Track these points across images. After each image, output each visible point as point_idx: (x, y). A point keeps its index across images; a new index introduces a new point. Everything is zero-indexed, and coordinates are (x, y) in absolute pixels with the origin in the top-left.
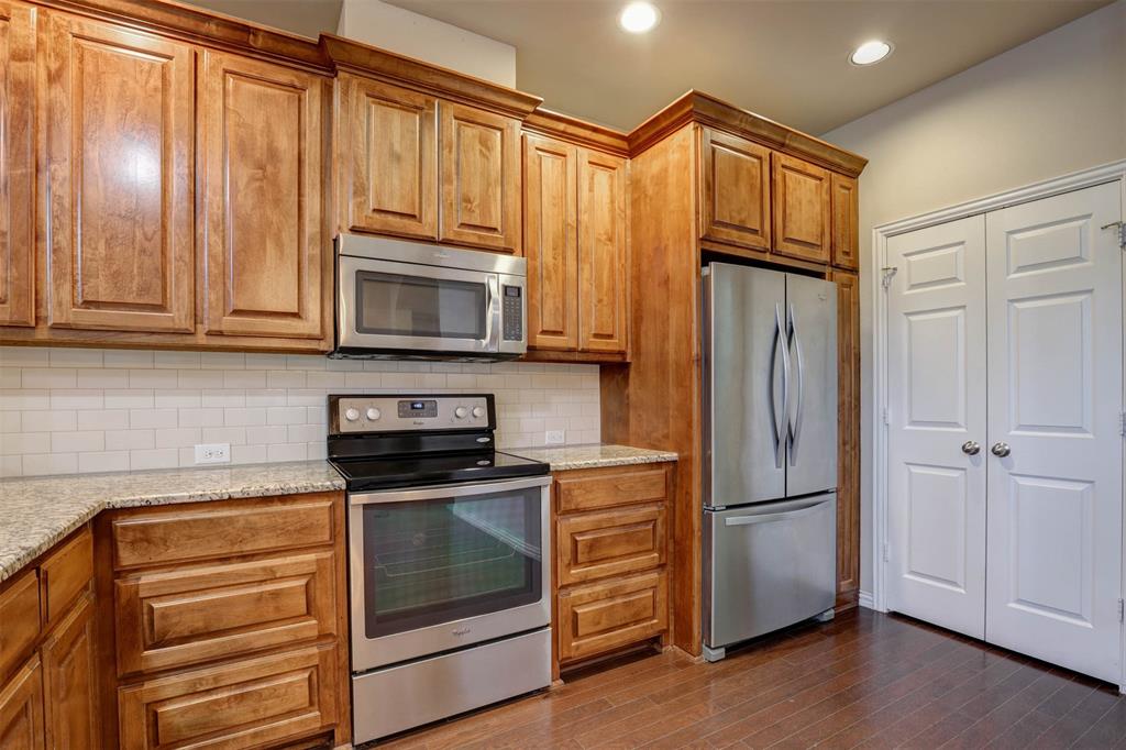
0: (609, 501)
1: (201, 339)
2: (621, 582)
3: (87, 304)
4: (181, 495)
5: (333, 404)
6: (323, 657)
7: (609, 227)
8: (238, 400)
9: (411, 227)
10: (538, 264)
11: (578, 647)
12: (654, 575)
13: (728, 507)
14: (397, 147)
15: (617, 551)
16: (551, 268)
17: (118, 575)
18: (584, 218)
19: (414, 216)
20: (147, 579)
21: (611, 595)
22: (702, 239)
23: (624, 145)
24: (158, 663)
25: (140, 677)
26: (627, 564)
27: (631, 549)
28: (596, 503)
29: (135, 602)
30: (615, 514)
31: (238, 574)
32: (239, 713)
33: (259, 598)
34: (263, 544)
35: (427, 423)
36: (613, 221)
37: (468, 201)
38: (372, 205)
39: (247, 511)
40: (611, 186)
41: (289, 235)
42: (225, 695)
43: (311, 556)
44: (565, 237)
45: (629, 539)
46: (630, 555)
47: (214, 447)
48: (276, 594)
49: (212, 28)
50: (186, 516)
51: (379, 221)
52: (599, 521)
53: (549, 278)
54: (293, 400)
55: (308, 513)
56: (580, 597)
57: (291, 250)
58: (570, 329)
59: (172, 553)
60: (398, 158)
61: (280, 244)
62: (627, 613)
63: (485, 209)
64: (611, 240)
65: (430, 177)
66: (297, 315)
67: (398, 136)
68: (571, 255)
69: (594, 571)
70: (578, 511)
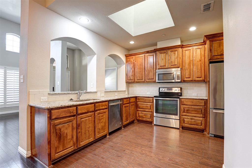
0: (191, 104)
1: (145, 82)
2: (194, 117)
3: (138, 80)
4: (141, 96)
5: (159, 88)
6: (151, 114)
7: (200, 59)
8: (151, 88)
9: (165, 67)
10: (185, 68)
11: (184, 125)
12: (202, 119)
13: (214, 109)
14: (163, 58)
15: (192, 112)
16: (188, 68)
17: (137, 102)
18: (194, 58)
19: (165, 66)
20: (139, 103)
21: (191, 119)
22: (209, 60)
23: (203, 43)
24: (139, 110)
25: (138, 111)
27: (196, 113)
28: (188, 104)
29: (138, 104)
30: (193, 106)
31: (145, 104)
32: (144, 116)
33: (146, 106)
34: (146, 101)
35: (171, 91)
36: (201, 57)
37: (172, 62)
38: (160, 66)
39: (145, 98)
40: (201, 51)
41: (152, 71)
42: (143, 114)
43: (151, 103)
44: (190, 62)
45: (195, 111)
46: (196, 114)
47: (149, 93)
48: (147, 106)
49: (146, 52)
50: (141, 98)
52: (189, 107)
53: (187, 70)
54: (156, 88)
55: (150, 99)
56: (185, 117)
57: (153, 72)
58: (191, 77)
59: (140, 101)
60: (163, 59)
61: (152, 72)
62: (195, 123)
63: (175, 62)
64: (201, 61)
65: (167, 60)
66: (153, 79)
67: (163, 57)
68: (191, 65)
69: (188, 114)
70: (185, 105)
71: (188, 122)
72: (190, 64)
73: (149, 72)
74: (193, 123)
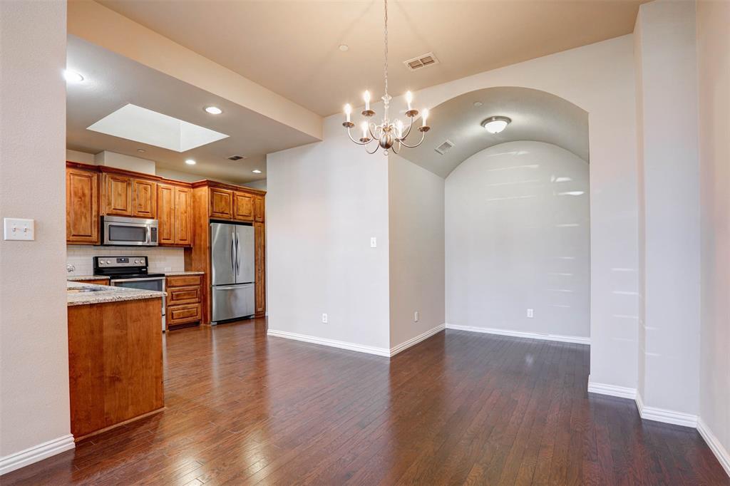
0: (183, 284)
2: (187, 305)
5: (97, 259)
7: (185, 209)
9: (124, 213)
10: (162, 221)
11: (173, 322)
12: (197, 305)
13: (217, 286)
14: (120, 192)
15: (185, 297)
16: (166, 221)
18: (177, 207)
19: (125, 210)
21: (183, 309)
22: (210, 216)
23: (191, 185)
26: (188, 301)
28: (179, 285)
30: (184, 288)
35: (126, 265)
36: (187, 208)
37: (141, 205)
38: (114, 209)
40: (186, 197)
41: (88, 215)
44: (170, 212)
45: (189, 294)
46: (189, 298)
51: (115, 212)
52: (180, 289)
53: (166, 225)
56: (174, 309)
57: (89, 219)
58: (172, 238)
60: (120, 195)
61: (86, 218)
62: (189, 314)
63: (146, 207)
64: (186, 212)
65: (129, 199)
66: (90, 236)
67: (120, 189)
68: (172, 217)
69: (178, 302)
70: (173, 287)
71: (179, 315)
72: (170, 215)
73: (79, 216)
74: (186, 315)
